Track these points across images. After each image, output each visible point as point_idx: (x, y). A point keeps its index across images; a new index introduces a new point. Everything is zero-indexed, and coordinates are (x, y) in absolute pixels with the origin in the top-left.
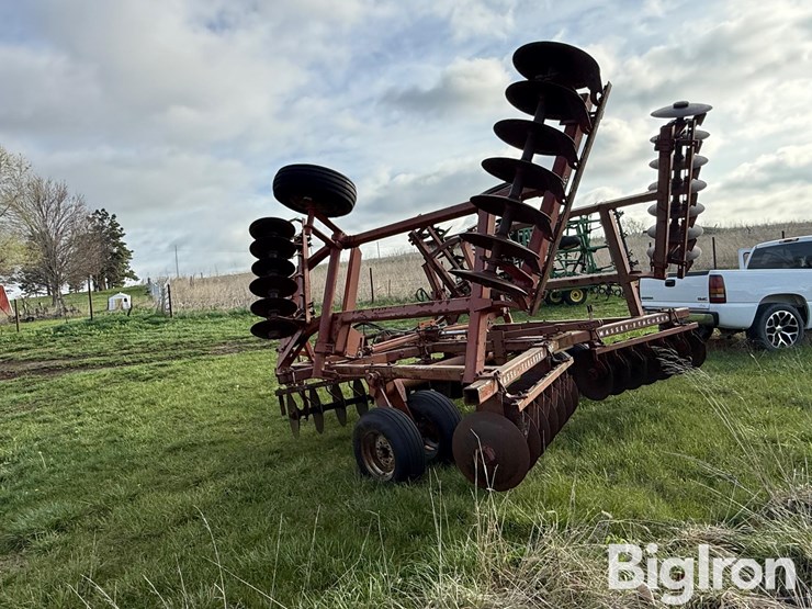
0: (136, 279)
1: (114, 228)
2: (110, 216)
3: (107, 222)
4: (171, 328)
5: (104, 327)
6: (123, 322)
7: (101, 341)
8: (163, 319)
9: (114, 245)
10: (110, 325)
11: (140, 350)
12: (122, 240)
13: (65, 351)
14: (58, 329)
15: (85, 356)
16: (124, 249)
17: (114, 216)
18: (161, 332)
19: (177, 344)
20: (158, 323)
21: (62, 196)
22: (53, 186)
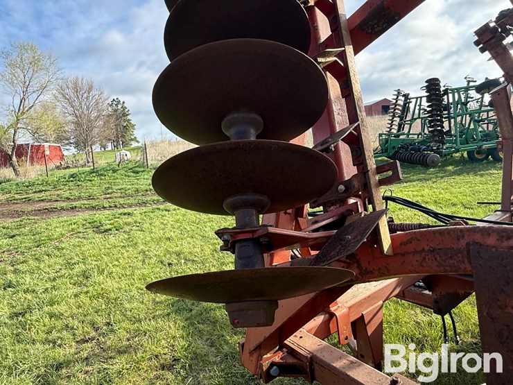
0: (138, 142)
1: (124, 110)
2: (121, 102)
3: (120, 106)
4: (146, 177)
5: (102, 175)
6: (114, 171)
7: (95, 187)
8: (142, 169)
9: (125, 121)
10: (105, 173)
11: (119, 194)
12: (129, 117)
13: (67, 194)
14: (72, 176)
15: (80, 198)
16: (130, 123)
17: (124, 102)
18: (138, 179)
19: (147, 191)
20: (137, 172)
21: (90, 89)
22: (84, 82)
